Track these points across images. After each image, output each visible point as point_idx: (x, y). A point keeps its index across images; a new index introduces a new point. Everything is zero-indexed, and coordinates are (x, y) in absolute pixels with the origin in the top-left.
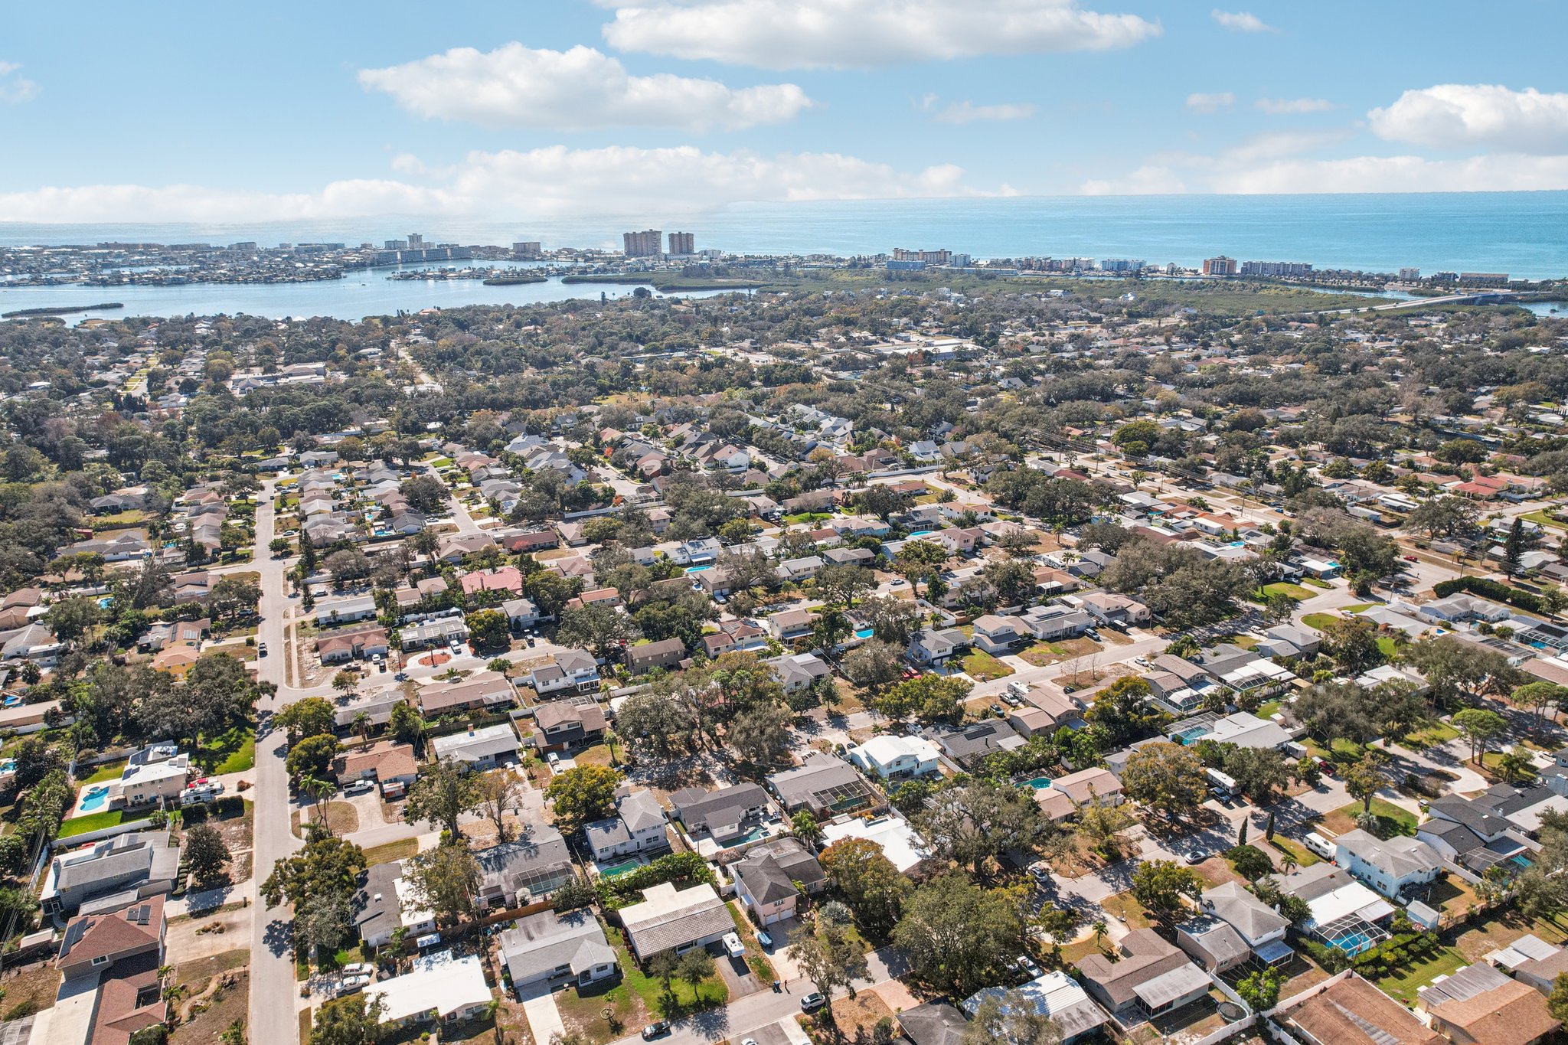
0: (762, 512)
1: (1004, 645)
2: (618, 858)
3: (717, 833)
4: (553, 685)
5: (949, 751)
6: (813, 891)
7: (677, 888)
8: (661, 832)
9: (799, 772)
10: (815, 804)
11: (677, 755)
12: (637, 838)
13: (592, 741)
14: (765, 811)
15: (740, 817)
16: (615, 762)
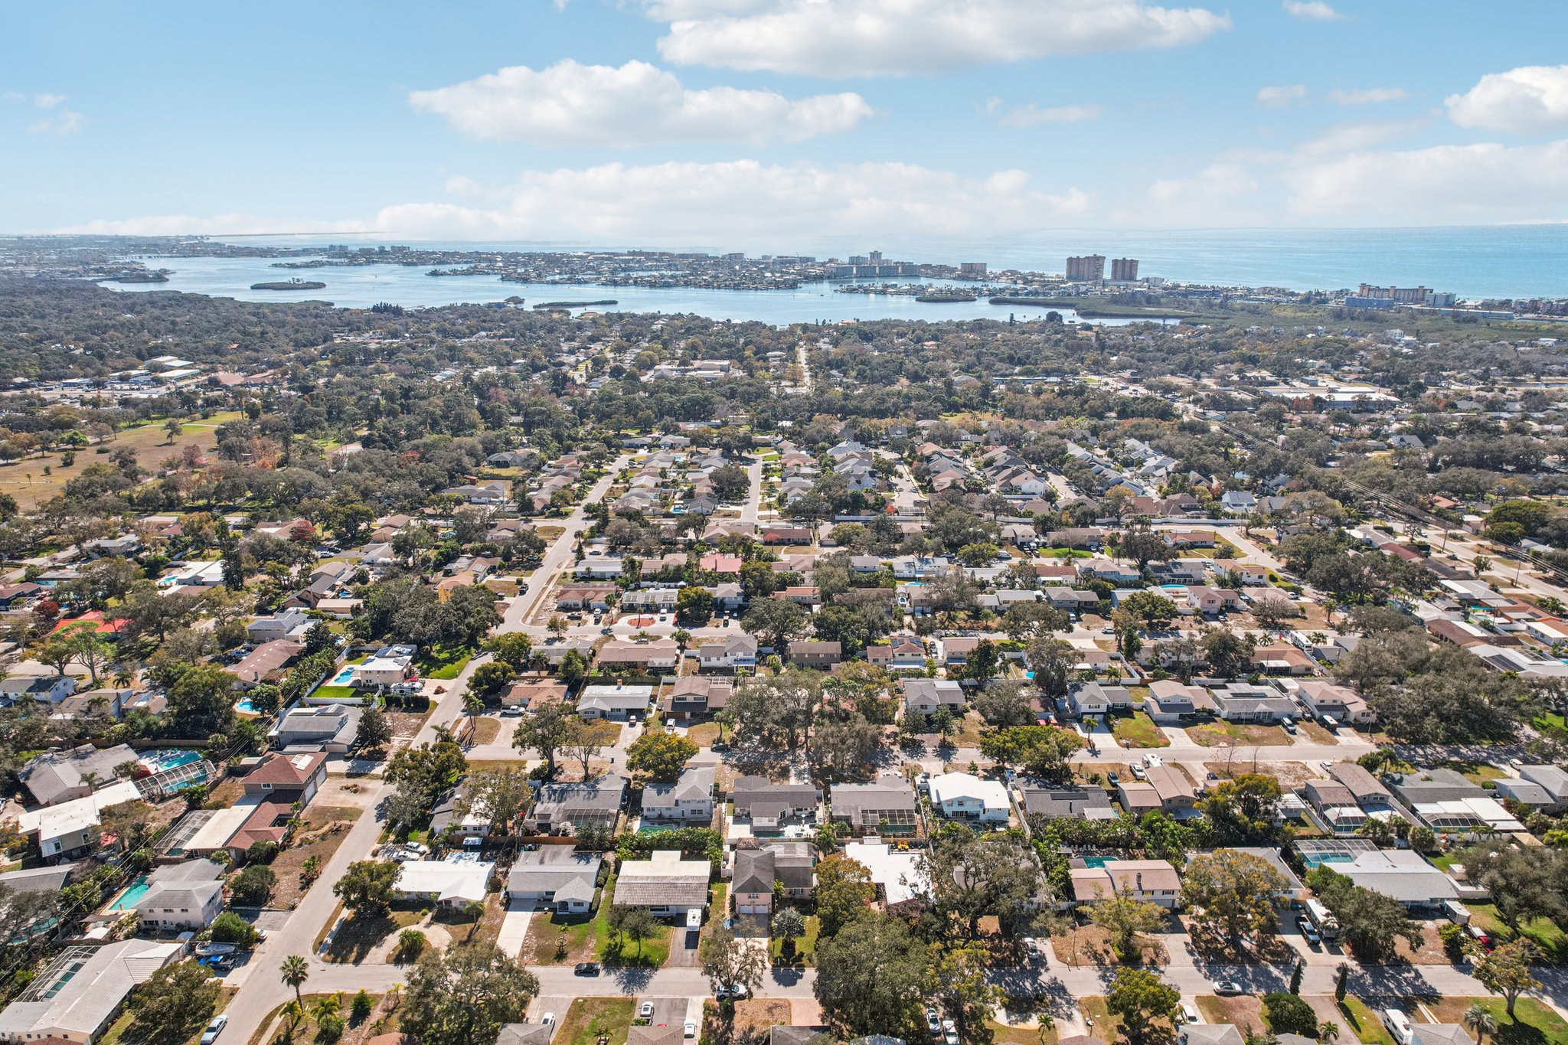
0: (1020, 540)
1: (1174, 716)
2: (661, 820)
3: (757, 821)
4: (714, 662)
5: (1027, 806)
6: (797, 896)
7: (683, 858)
8: (705, 807)
9: (864, 788)
10: (857, 822)
11: (776, 746)
12: (682, 807)
13: (709, 717)
14: (812, 815)
15: (783, 814)
16: (719, 740)
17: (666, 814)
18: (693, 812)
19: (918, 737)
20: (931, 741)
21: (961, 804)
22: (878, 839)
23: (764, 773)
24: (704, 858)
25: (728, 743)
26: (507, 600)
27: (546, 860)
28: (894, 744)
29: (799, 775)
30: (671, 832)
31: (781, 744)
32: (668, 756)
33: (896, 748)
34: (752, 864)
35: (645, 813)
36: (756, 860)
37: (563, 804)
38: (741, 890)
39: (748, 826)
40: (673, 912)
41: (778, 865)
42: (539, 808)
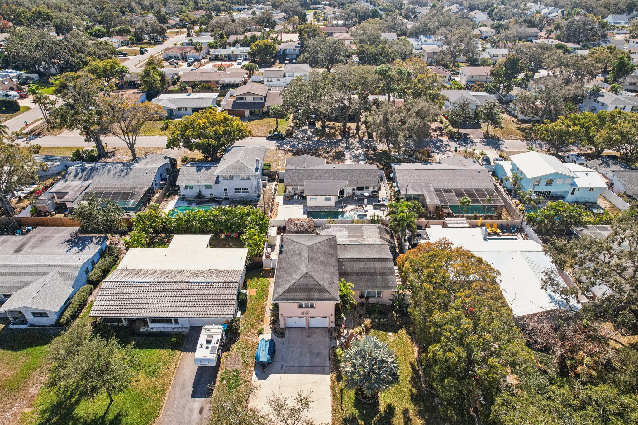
2: (199, 199)
3: (311, 201)
4: (275, 82)
5: (618, 186)
6: (372, 300)
7: (213, 244)
8: (251, 185)
9: (429, 166)
10: (432, 201)
11: (329, 136)
12: (224, 185)
13: (266, 115)
14: (375, 194)
15: (342, 192)
16: (275, 130)
17: (207, 193)
18: (237, 190)
19: (462, 131)
20: (476, 135)
21: (549, 183)
22: (462, 221)
23: (319, 155)
24: (240, 244)
25: (284, 133)
26: (128, 57)
27: (26, 248)
28: (441, 135)
29: (356, 158)
30: (201, 211)
31: (334, 135)
32: (210, 131)
33: (445, 139)
34: (305, 254)
35: (183, 192)
36: (310, 248)
37: (87, 183)
38: (287, 296)
39: (302, 206)
40: (183, 326)
41: (342, 255)
42: (60, 186)
